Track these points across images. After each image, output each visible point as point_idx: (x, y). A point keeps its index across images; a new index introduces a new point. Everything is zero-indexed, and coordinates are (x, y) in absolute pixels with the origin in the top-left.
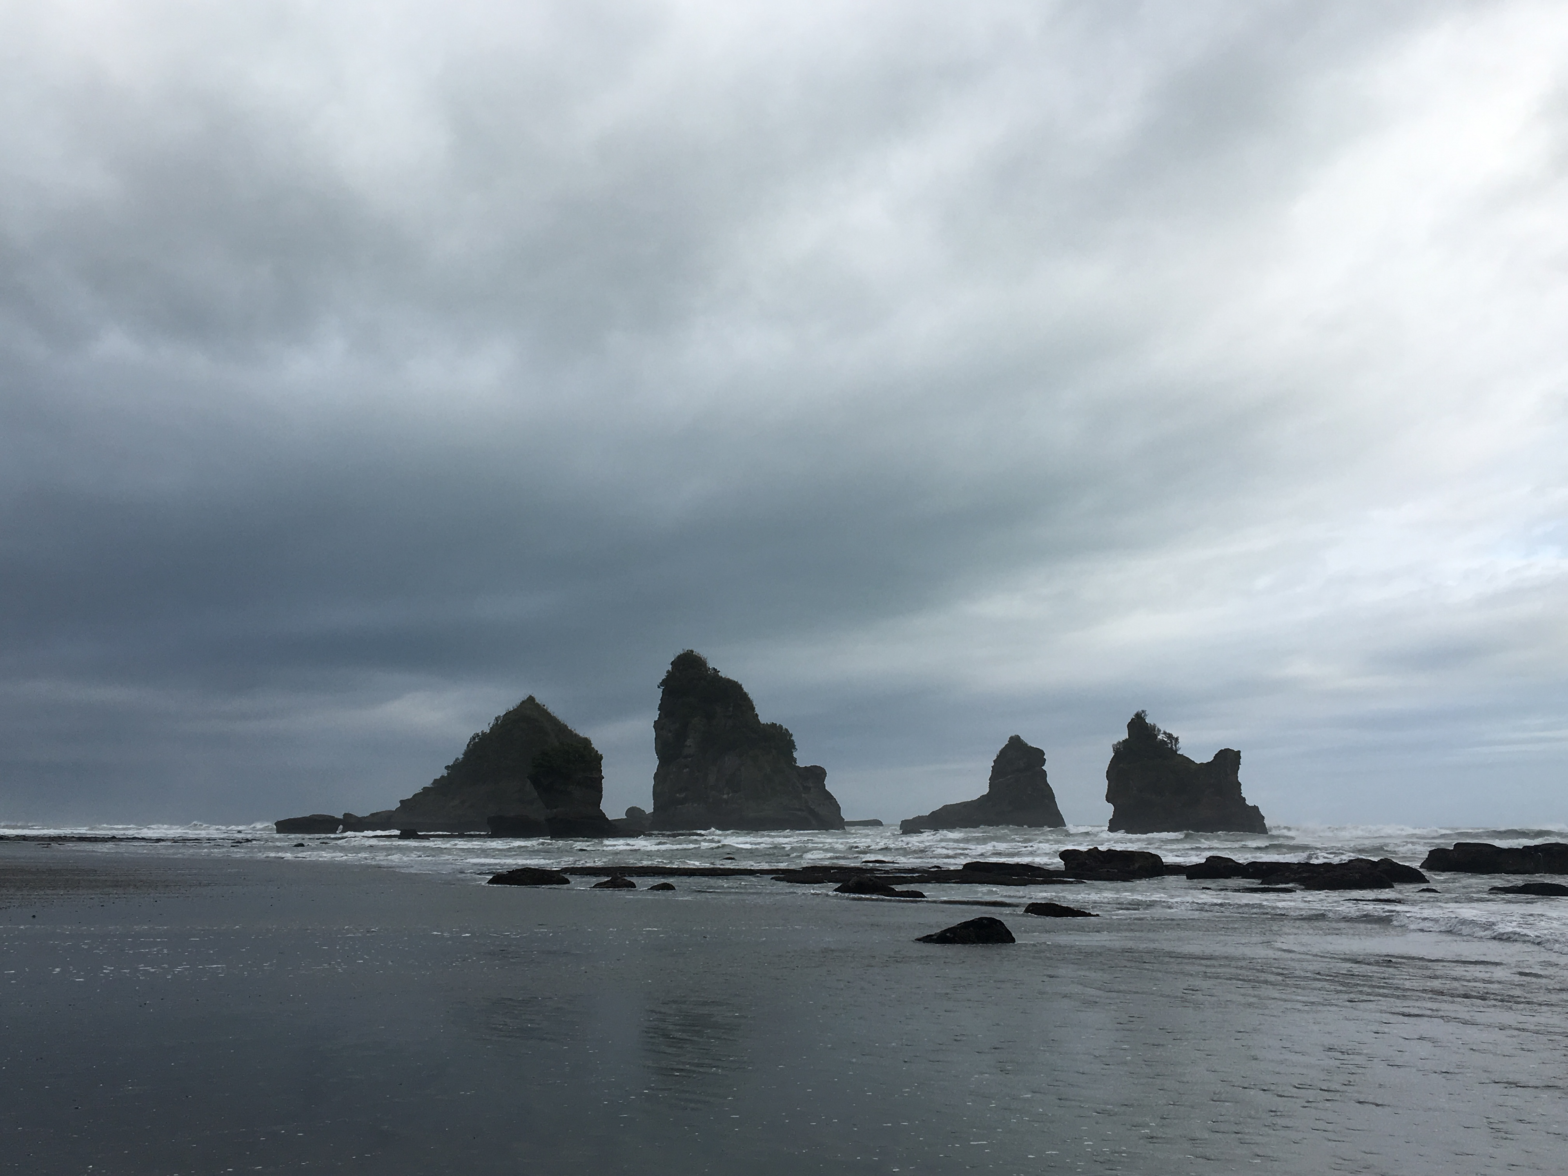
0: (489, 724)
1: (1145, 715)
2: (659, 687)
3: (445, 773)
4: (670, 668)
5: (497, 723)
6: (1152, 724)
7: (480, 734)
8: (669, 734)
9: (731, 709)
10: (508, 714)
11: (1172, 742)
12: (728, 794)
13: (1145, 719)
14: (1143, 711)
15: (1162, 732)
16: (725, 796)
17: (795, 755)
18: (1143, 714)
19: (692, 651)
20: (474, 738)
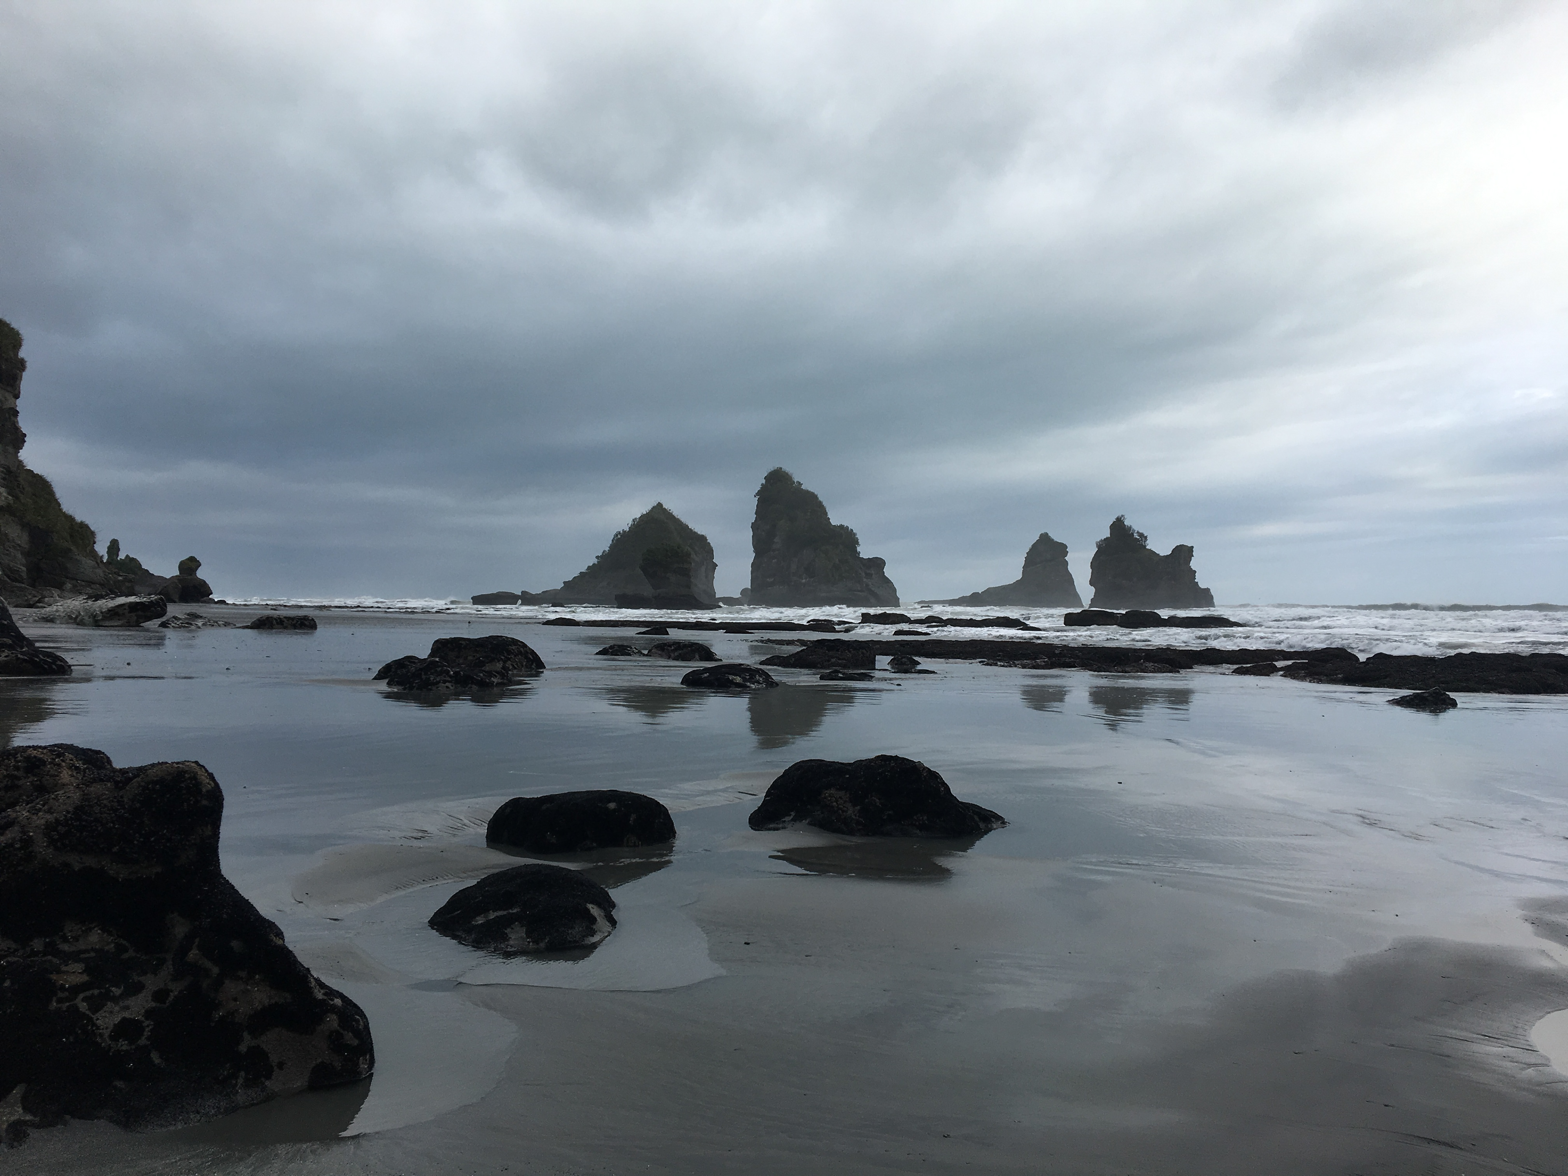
0: (628, 524)
1: (1124, 519)
2: (755, 497)
3: (596, 561)
4: (764, 481)
5: (634, 524)
6: (1129, 526)
7: (621, 532)
8: (763, 533)
9: (809, 514)
10: (642, 516)
11: (1142, 540)
12: (806, 579)
13: (1124, 522)
14: (1122, 516)
15: (1136, 532)
16: (804, 581)
17: (858, 549)
18: (1122, 518)
19: (781, 468)
20: (616, 535)
